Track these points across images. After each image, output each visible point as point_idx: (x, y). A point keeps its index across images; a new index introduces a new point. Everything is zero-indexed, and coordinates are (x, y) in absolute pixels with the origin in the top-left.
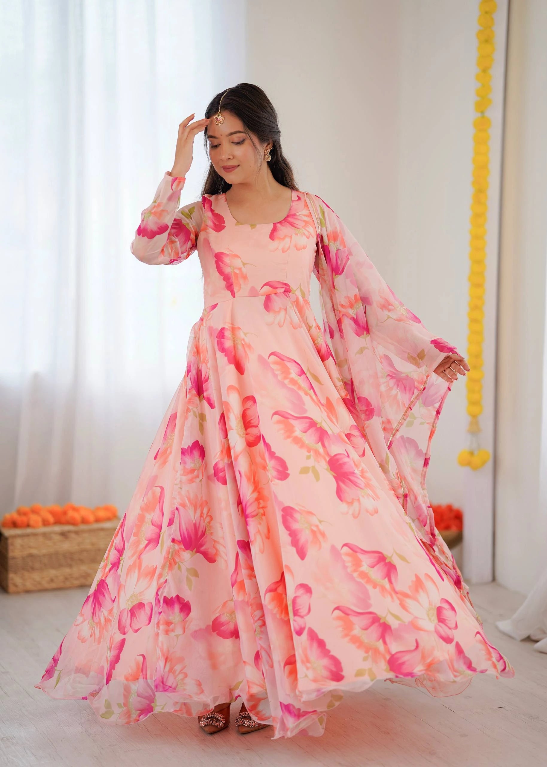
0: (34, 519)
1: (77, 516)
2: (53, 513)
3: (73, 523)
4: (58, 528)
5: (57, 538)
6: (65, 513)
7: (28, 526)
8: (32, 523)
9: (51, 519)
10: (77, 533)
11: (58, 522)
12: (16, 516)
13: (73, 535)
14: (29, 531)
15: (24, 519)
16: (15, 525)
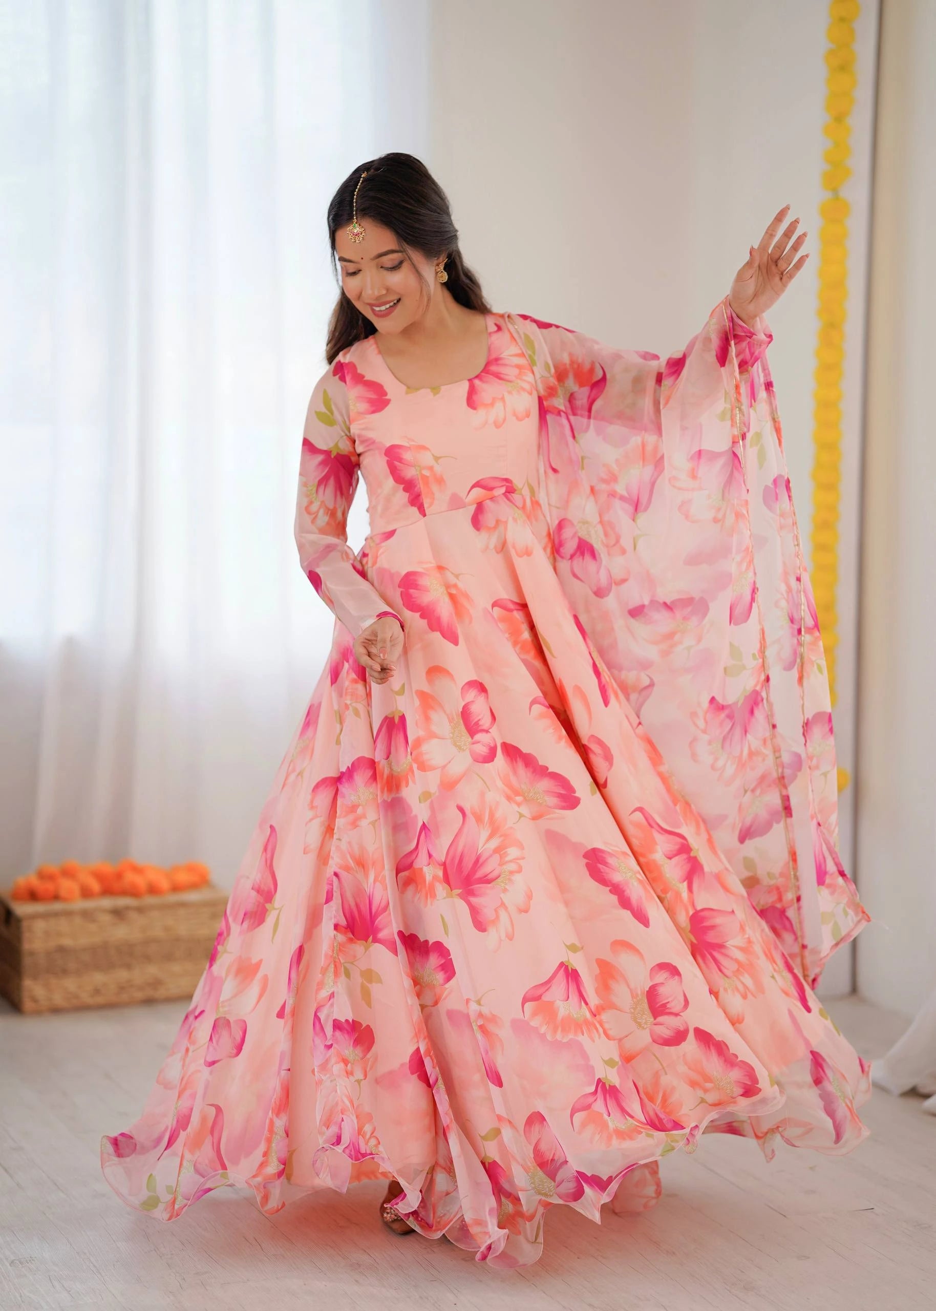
0: (67, 886)
1: (140, 882)
2: (99, 876)
3: (133, 893)
4: (107, 903)
5: (106, 918)
6: (119, 876)
7: (56, 897)
8: (63, 893)
9: (95, 886)
10: (140, 910)
11: (107, 891)
12: (35, 882)
13: (133, 915)
14: (57, 906)
15: (49, 886)
16: (33, 896)
